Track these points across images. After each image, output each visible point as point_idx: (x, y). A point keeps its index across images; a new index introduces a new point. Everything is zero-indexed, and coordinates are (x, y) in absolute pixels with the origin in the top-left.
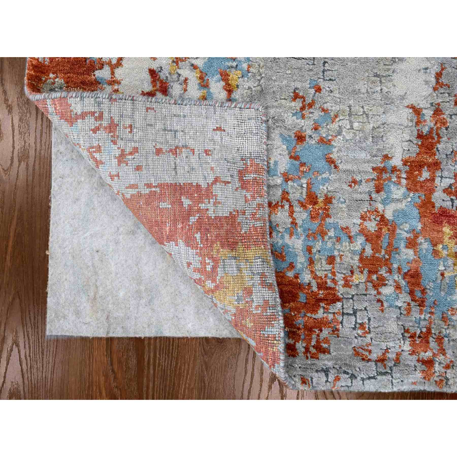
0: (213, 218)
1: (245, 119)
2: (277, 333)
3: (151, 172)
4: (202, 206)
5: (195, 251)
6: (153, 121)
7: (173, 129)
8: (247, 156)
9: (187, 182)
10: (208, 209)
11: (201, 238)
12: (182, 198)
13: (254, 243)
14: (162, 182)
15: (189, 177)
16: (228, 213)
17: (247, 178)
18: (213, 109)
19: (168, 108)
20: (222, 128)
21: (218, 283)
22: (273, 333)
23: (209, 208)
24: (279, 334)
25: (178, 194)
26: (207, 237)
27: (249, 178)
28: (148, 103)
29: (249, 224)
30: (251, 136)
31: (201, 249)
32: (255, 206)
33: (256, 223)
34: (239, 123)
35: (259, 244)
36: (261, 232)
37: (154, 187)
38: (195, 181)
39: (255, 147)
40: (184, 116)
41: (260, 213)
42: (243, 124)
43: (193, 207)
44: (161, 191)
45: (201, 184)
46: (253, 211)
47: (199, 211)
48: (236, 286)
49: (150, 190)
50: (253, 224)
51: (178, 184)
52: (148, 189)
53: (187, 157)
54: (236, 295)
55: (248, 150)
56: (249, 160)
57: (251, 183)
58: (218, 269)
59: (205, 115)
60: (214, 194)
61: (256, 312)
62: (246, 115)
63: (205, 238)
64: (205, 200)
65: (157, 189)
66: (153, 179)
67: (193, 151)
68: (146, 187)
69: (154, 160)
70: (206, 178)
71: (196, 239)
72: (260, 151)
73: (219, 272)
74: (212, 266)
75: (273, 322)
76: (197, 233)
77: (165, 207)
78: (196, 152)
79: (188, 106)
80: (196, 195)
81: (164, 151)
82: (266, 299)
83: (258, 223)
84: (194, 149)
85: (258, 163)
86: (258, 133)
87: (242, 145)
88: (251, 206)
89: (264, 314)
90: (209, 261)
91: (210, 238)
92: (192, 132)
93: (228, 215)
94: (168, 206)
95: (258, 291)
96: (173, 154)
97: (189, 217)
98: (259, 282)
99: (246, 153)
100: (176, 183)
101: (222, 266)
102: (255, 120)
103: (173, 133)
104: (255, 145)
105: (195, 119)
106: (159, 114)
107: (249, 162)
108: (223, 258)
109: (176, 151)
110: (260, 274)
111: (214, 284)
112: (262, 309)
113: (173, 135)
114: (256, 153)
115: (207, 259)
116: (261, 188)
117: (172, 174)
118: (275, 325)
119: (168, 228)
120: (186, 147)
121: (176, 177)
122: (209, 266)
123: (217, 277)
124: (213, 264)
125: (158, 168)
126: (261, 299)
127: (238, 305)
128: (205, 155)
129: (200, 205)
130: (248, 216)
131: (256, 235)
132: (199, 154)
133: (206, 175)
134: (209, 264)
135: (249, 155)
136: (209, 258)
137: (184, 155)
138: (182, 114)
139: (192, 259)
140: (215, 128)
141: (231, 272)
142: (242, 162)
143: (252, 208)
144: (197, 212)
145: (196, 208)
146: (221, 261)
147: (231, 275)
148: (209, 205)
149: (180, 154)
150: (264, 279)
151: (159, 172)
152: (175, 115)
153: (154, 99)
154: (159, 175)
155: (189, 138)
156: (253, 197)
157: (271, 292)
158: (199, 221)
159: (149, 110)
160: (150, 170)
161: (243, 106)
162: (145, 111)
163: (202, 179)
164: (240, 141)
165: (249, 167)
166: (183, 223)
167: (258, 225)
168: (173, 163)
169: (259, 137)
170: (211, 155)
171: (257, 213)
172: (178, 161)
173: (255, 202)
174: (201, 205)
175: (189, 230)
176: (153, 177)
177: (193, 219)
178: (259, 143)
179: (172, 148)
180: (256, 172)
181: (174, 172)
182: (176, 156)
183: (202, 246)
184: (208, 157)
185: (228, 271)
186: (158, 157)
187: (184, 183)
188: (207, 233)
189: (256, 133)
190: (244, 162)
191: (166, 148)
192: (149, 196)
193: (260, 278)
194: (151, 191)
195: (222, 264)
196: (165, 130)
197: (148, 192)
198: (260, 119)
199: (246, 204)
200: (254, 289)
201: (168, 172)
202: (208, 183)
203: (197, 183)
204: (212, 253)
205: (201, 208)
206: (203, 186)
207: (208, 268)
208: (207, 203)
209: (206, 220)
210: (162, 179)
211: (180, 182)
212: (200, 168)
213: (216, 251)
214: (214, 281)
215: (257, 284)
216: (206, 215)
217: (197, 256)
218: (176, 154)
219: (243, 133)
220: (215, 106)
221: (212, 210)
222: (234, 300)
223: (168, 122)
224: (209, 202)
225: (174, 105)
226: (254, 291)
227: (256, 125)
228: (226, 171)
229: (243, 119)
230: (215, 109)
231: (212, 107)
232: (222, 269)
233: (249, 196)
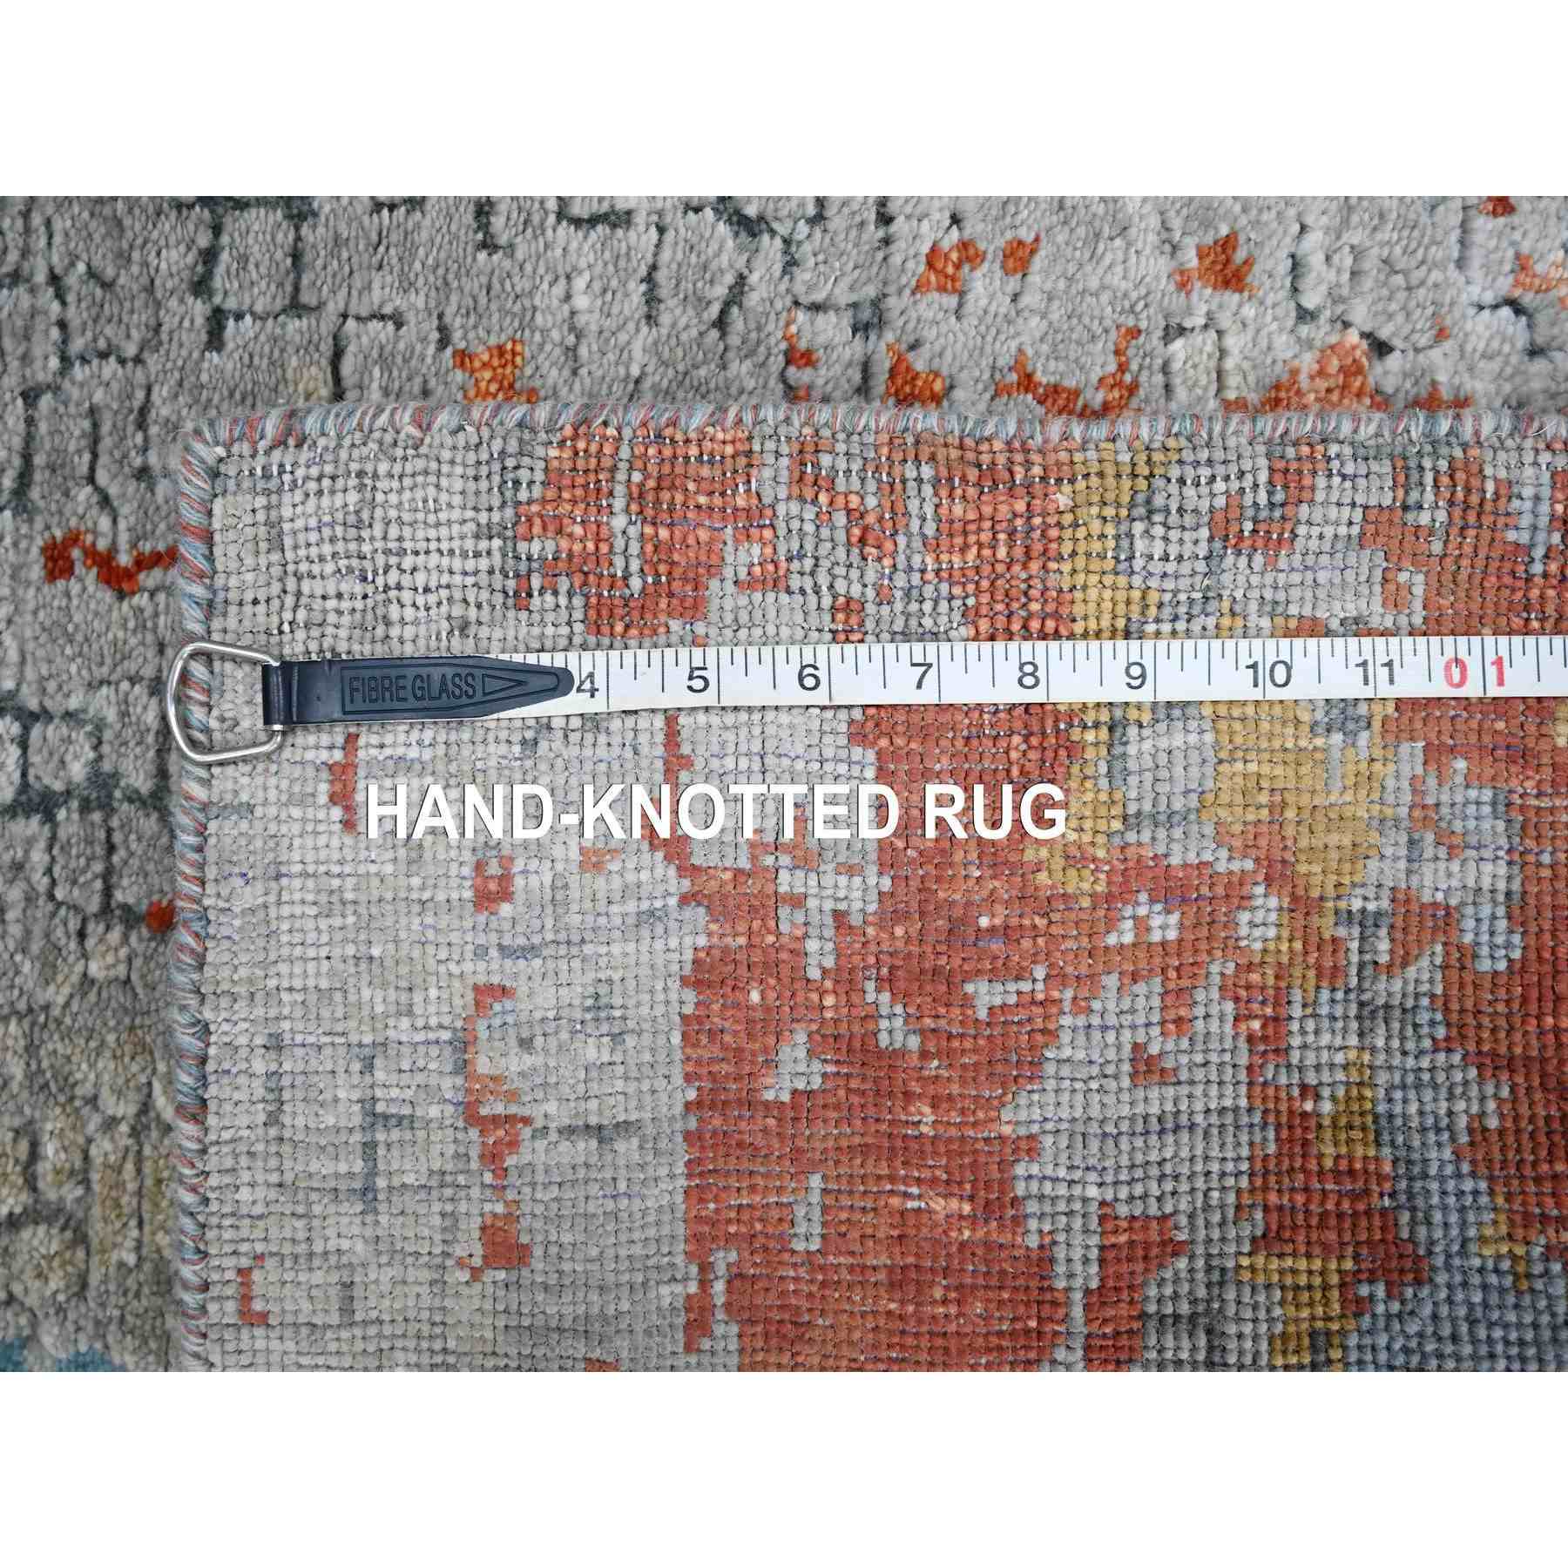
0: (886, 883)
1: (276, 571)
2: (1545, 457)
3: (625, 1306)
4: (819, 954)
5: (1066, 1021)
6: (318, 1277)
7: (357, 1137)
8: (497, 559)
9: (678, 1056)
10: (837, 914)
11: (1000, 972)
12: (769, 1096)
13: (1035, 566)
14: (681, 1230)
15: (647, 1039)
16: (857, 753)
17: (635, 565)
18: (228, 824)
19: (229, 1163)
20: (338, 755)
21: (1249, 865)
22: (1546, 492)
23: (829, 905)
24: (1548, 447)
25: (749, 1128)
26: (992, 930)
27: (634, 548)
28: (212, 1308)
29: (916, 579)
30: (378, 530)
31: (1056, 977)
32: (810, 514)
33: (915, 525)
34: (301, 615)
35: (1046, 527)
36: (972, 492)
37: (704, 1284)
38: (674, 996)
39: (444, 497)
40: (276, 1045)
41: (855, 484)
42: (306, 586)
43: (823, 1021)
44: (729, 1238)
45: (689, 956)
46: (841, 536)
47: (846, 979)
48: (1271, 736)
49: (720, 1315)
50: (917, 543)
51: (693, 1124)
52: (719, 1330)
53: (526, 1044)
54: (1319, 742)
55: (464, 554)
56: (522, 547)
57: (664, 533)
58: (1175, 860)
59: (259, 887)
60: (744, 863)
61: (1418, 605)
62: (249, 561)
63: (996, 946)
64: (785, 927)
65: (721, 1270)
66: (665, 1290)
67: (488, 994)
68: (706, 1344)
69: (553, 1279)
70: (652, 913)
71: (1004, 1006)
72: (471, 457)
73: (1192, 858)
74: (1152, 901)
75: (1490, 487)
76: (967, 1002)
77: (816, 1214)
78: (494, 970)
79: (208, 1015)
80: (755, 997)
81: (500, 1208)
82: (1355, 530)
83: (913, 505)
84: (476, 988)
85: (539, 476)
86: (361, 474)
87: (432, 599)
88: (809, 547)
89: (1437, 547)
90: (1129, 924)
91: (1000, 909)
92: (366, 993)
93: (871, 756)
94: (815, 1198)
95: (1309, 575)
96: (514, 1144)
97: (880, 1054)
98: (1259, 559)
99: (484, 564)
100: (687, 1135)
101: (1162, 834)
102: (280, 491)
103: (381, 1136)
104: (431, 491)
105: (283, 968)
106: (274, 1233)
107: (536, 547)
108: (1117, 825)
109: (495, 1120)
110: (1218, 545)
111: (1260, 890)
112: (1406, 564)
113: (395, 1135)
114: (484, 485)
115: (1112, 940)
116: (693, 451)
117: (636, 1157)
118: (1503, 474)
119: (938, 1205)
120: (464, 1043)
121: (650, 1130)
122: (1156, 922)
123: (1221, 867)
124: (1143, 897)
125: (600, 1258)
126: (1352, 560)
127: (1377, 724)
128: (506, 909)
129: (814, 974)
130: (871, 576)
131: (985, 537)
132: (501, 947)
133: (631, 907)
134: (1141, 925)
135: (497, 543)
136: (1111, 924)
137: (515, 1063)
138: (259, 1066)
139: (1111, 1037)
140: (337, 813)
141: (1194, 772)
142: (536, 602)
143: (819, 540)
144: (855, 999)
145: (829, 1001)
146: (1131, 837)
147: (1209, 770)
148: (812, 903)
149: (513, 1096)
150: (1248, 526)
151: (623, 1252)
152: (273, 1119)
153: (187, 1272)
154: (637, 1250)
155: (405, 1023)
156: (755, 519)
157: (1321, 482)
158: (902, 985)
159: (258, 1306)
160: (611, 1311)
161: (198, 590)
162: (259, 1332)
163: (659, 945)
164: (409, 613)
165: (564, 544)
166: (908, 1096)
167: (929, 510)
168: (565, 1146)
169: (383, 468)
170: (506, 862)
171: (854, 501)
172: (551, 1107)
173: (781, 509)
174: (813, 961)
175: (948, 1055)
176: (652, 1294)
177: (894, 1031)
178: (420, 464)
179: (474, 1153)
180: (596, 496)
181: (620, 1146)
182: (526, 1121)
183: (1040, 972)
184: (519, 882)
185: (1186, 792)
186: (538, 1252)
187: (688, 1078)
188: (971, 931)
189: (361, 488)
190: (536, 582)
191: (475, 1192)
192: (753, 1323)
193: (1239, 553)
194: (728, 1306)
195: (1146, 836)
196: (367, 1193)
197: (734, 1329)
198: (276, 455)
199: (795, 582)
200: (1293, 610)
201: (622, 1186)
202: (684, 900)
203: (684, 981)
204: (1086, 903)
205: (829, 962)
206: (702, 941)
207: (1163, 927)
208: (800, 917)
209: (899, 931)
210: (666, 1230)
211: (678, 1109)
212: (588, 949)
213: (1072, 873)
214: (1236, 893)
215: (1269, 578)
216: (871, 931)
217: (1096, 1005)
218: (508, 1119)
219: (358, 589)
220: (205, 807)
221: (843, 880)
222: (1350, 752)
223: (314, 1167)
224: (798, 901)
225: (212, 1120)
226: (1307, 612)
227: (312, 486)
228: (602, 752)
229: (276, 588)
230: (225, 810)
231: (213, 826)
232: (1177, 833)
233: (743, 557)
